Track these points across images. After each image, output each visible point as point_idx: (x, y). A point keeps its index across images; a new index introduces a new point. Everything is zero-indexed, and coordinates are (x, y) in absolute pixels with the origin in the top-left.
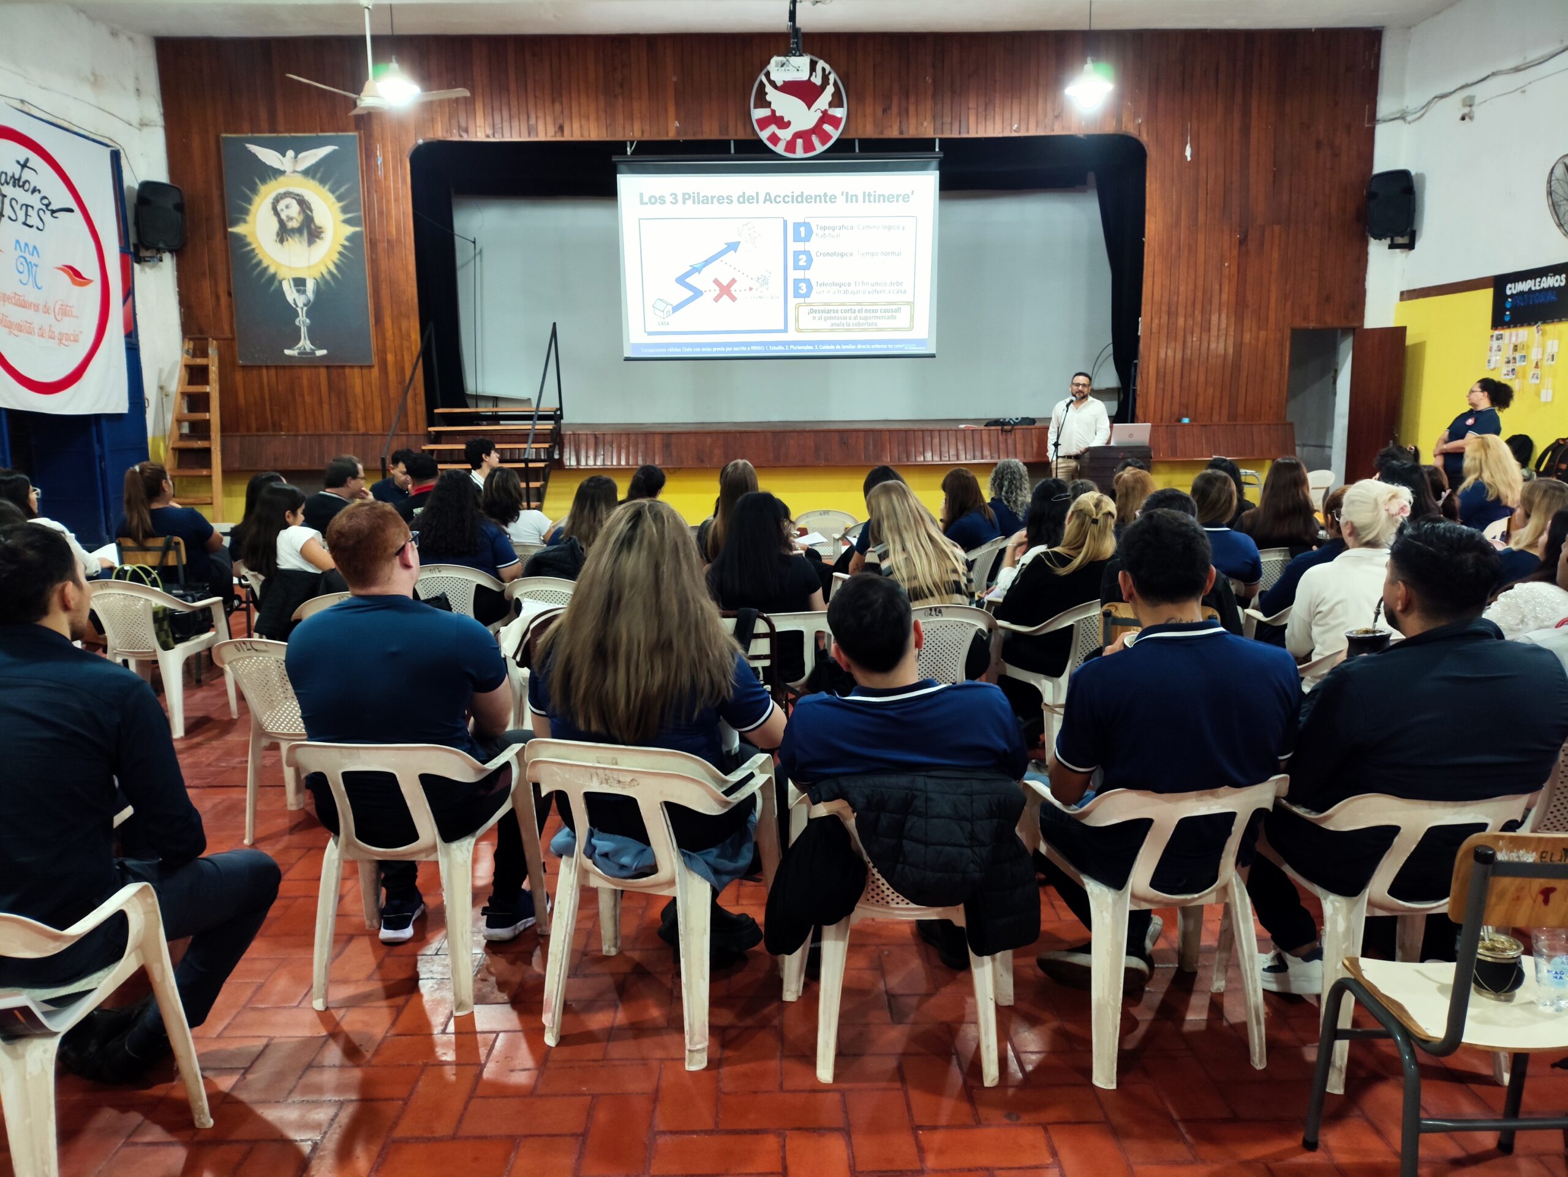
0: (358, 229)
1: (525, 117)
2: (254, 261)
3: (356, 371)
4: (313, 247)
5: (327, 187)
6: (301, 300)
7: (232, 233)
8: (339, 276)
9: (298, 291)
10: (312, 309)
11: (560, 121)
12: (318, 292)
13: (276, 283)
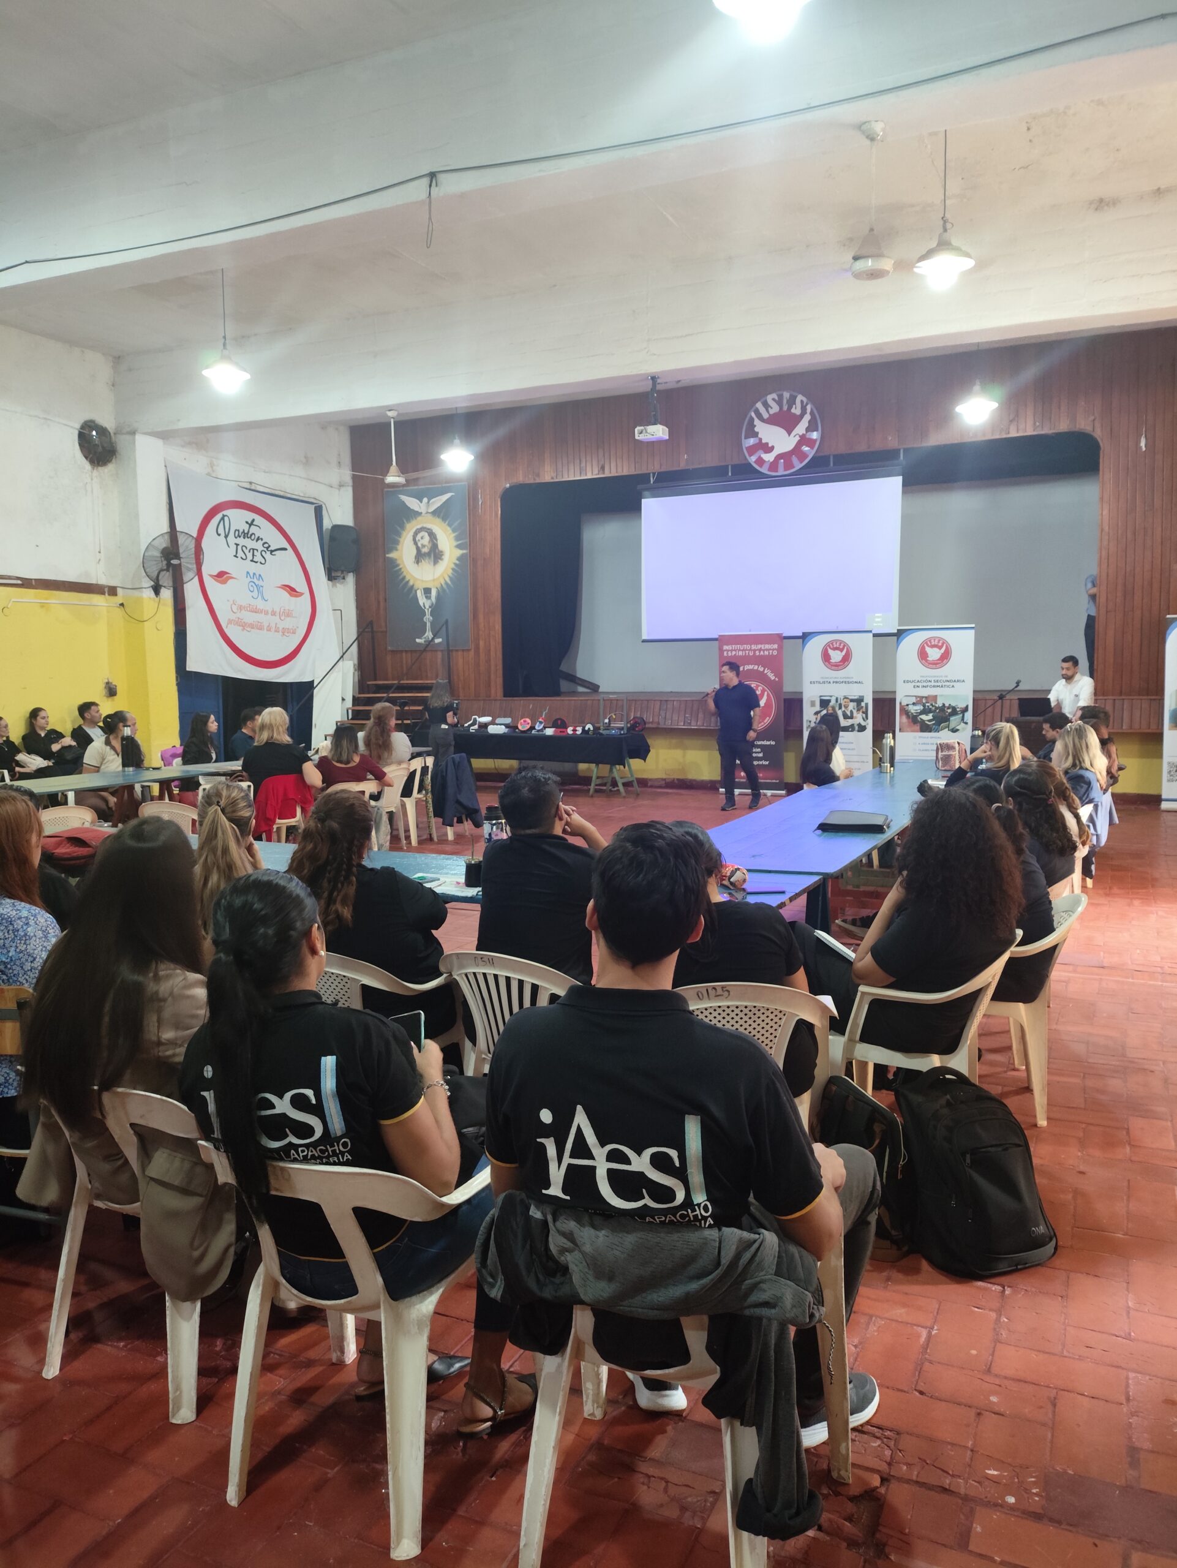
0: (465, 551)
1: (578, 461)
2: (401, 577)
3: (460, 653)
4: (436, 566)
5: (447, 522)
6: (428, 604)
7: (388, 557)
8: (452, 586)
9: (426, 597)
10: (435, 609)
11: (602, 463)
12: (438, 598)
13: (413, 592)
